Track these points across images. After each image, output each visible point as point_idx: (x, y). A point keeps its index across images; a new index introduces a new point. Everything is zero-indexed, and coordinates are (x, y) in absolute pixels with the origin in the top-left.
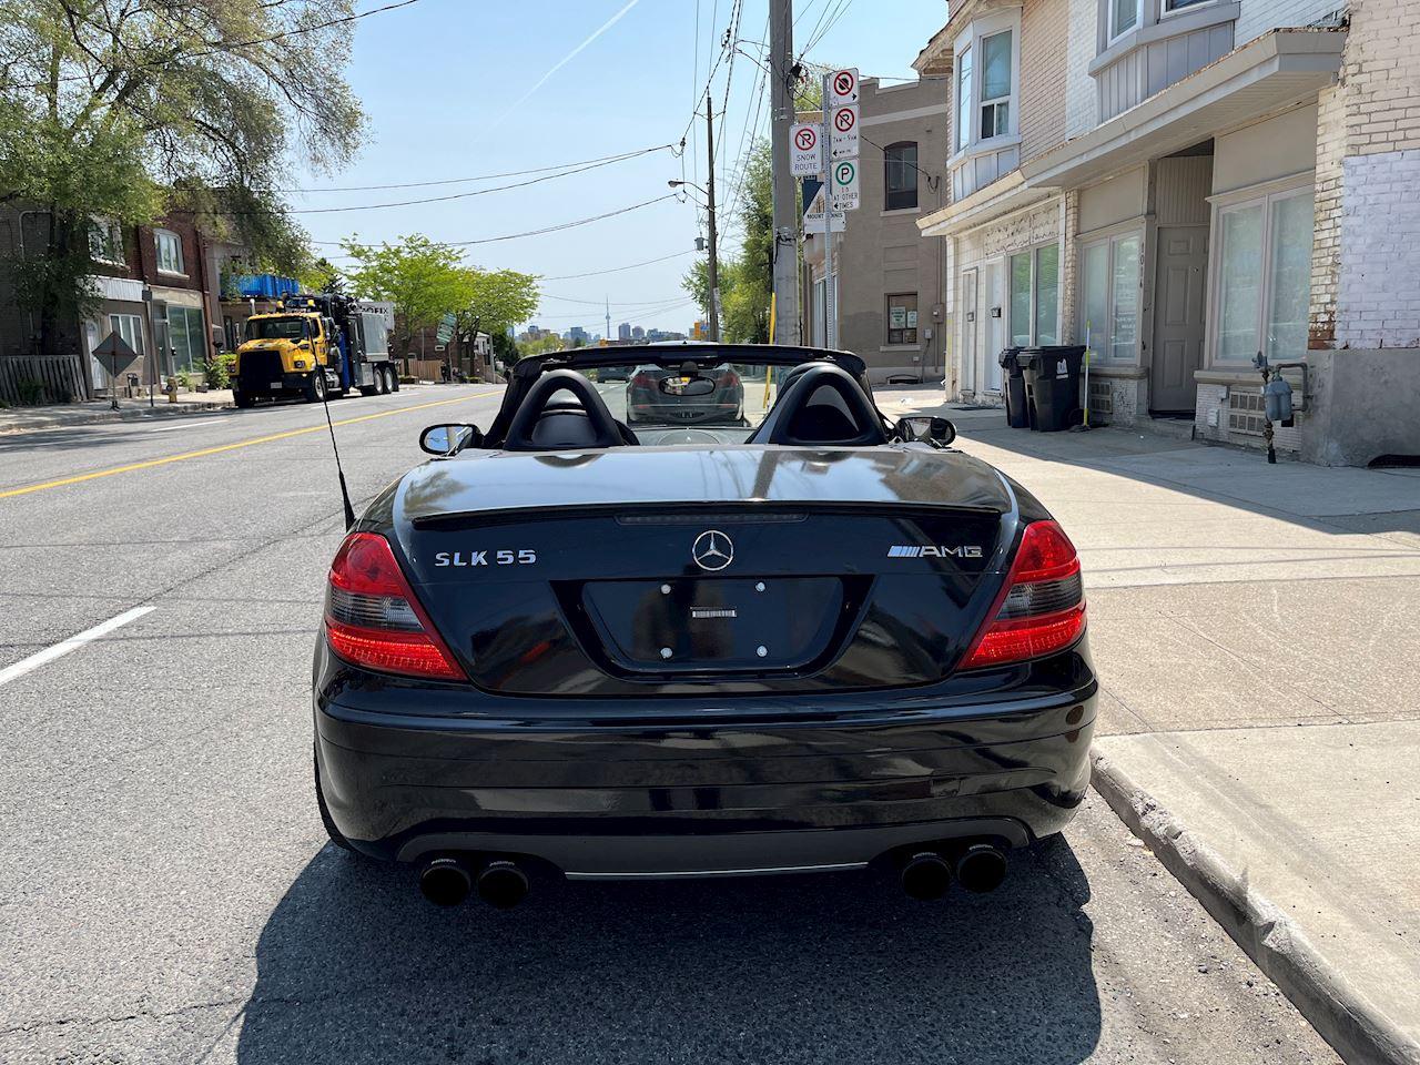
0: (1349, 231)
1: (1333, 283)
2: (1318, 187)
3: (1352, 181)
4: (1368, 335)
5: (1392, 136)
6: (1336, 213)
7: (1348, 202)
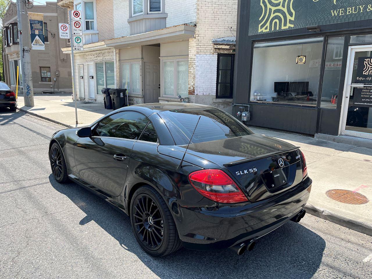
0: (197, 70)
1: (194, 81)
2: (189, 60)
3: (197, 60)
4: (201, 92)
5: (205, 51)
6: (194, 66)
7: (197, 64)
